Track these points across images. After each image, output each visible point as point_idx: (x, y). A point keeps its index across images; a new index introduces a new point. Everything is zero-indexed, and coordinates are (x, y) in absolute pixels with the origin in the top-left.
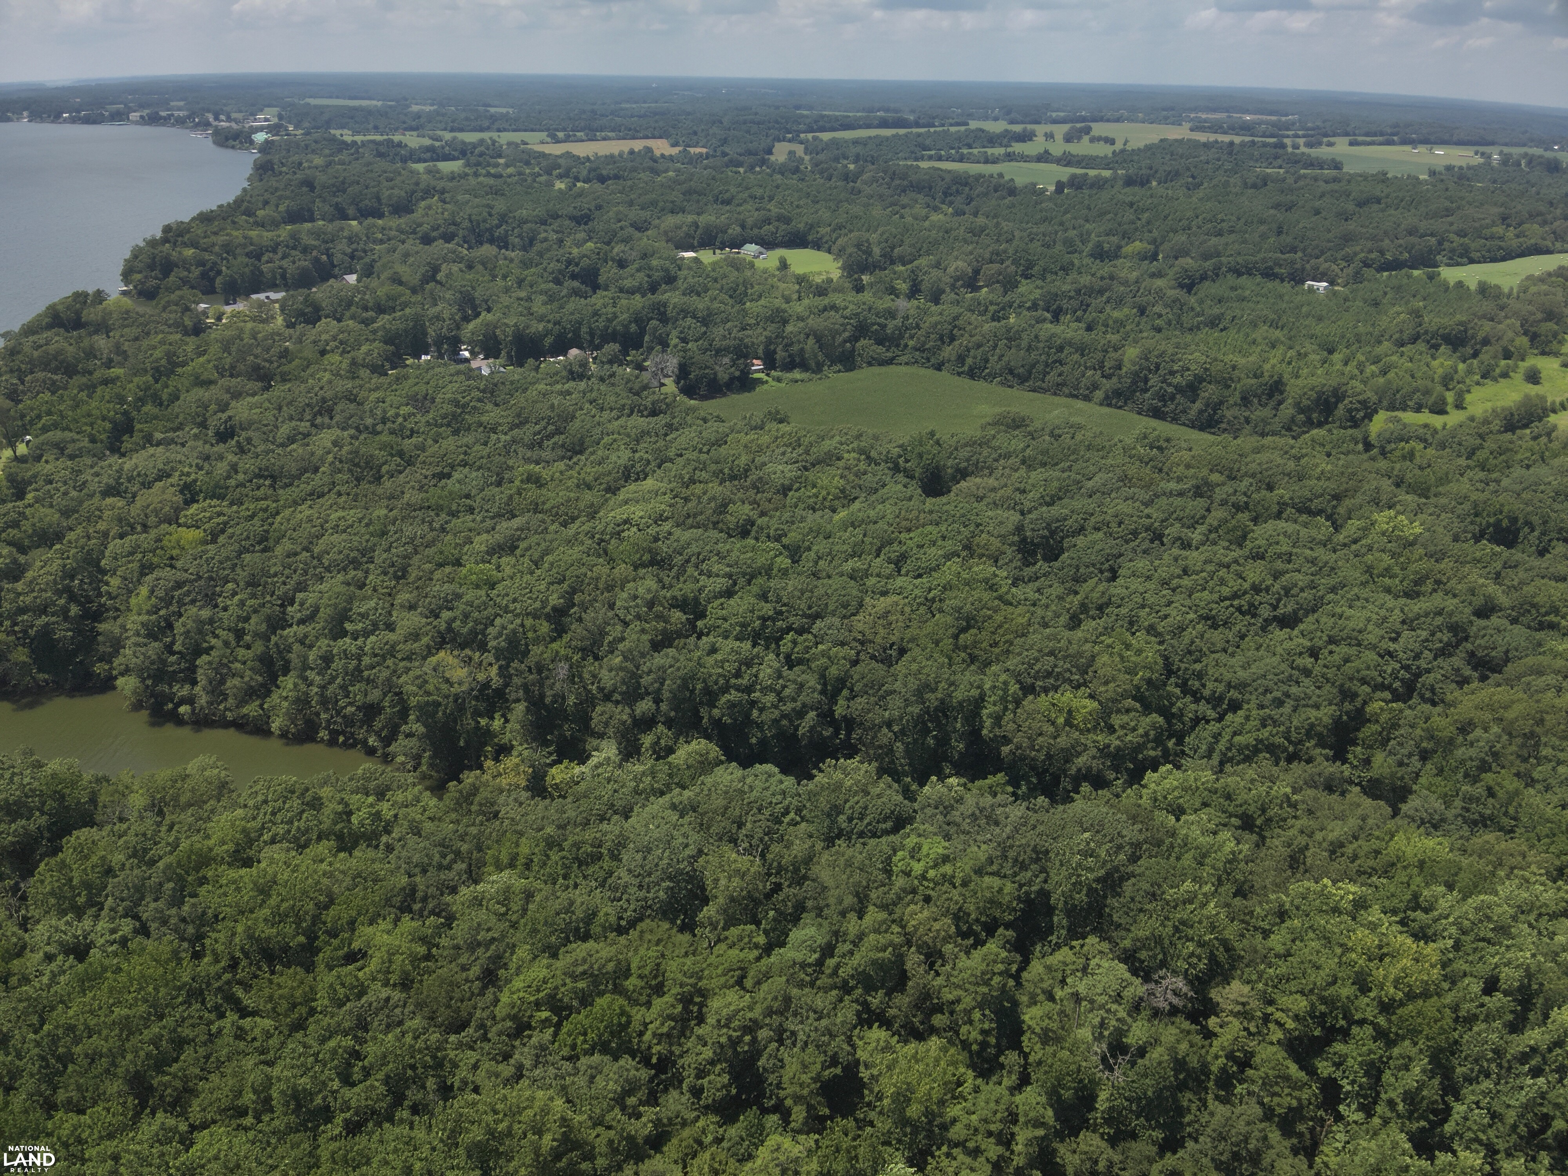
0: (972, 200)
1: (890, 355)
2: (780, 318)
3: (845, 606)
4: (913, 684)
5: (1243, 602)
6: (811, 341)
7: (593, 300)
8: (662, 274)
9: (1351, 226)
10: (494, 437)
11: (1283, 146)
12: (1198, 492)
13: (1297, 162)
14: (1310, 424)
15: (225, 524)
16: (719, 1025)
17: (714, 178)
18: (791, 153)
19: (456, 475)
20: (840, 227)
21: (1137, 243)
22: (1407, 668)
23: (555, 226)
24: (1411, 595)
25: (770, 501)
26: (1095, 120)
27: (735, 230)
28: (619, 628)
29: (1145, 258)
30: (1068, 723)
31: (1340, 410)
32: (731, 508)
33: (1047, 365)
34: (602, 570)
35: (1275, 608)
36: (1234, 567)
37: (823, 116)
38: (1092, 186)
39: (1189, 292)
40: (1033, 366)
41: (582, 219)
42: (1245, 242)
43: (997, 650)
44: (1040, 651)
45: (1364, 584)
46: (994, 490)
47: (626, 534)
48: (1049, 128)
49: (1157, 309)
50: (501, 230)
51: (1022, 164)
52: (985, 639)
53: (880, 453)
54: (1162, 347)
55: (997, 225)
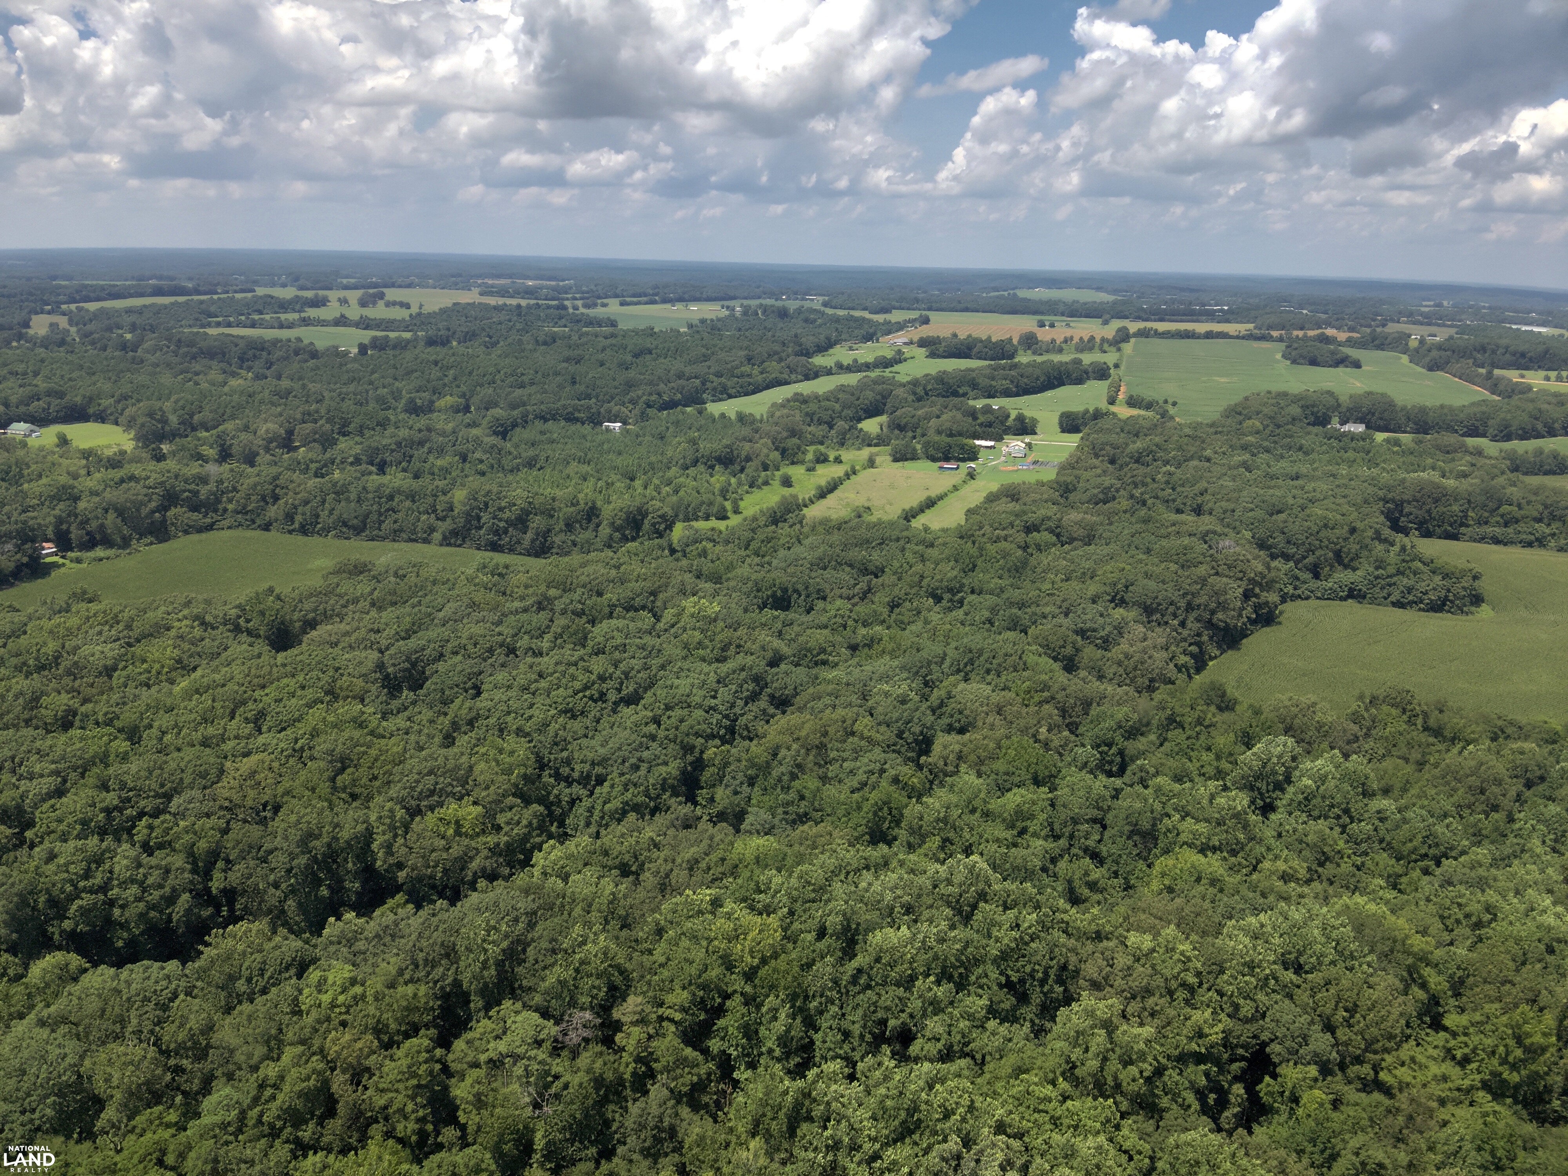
0: (272, 364)
1: (208, 520)
2: (68, 495)
3: (203, 775)
4: (295, 835)
5: (594, 692)
6: (111, 516)
9: (632, 374)
11: (565, 308)
12: (540, 607)
13: (578, 321)
14: (625, 539)
18: (53, 325)
20: (125, 397)
21: (448, 398)
22: (726, 717)
24: (721, 660)
25: (92, 685)
26: (386, 286)
29: (458, 411)
30: (458, 833)
31: (646, 525)
32: (44, 701)
33: (380, 514)
35: (619, 690)
36: (581, 664)
37: (86, 286)
38: (394, 347)
39: (504, 438)
40: (367, 516)
42: (545, 392)
43: (377, 783)
44: (419, 774)
45: (685, 658)
46: (347, 634)
48: (342, 294)
49: (478, 455)
51: (319, 328)
52: (363, 773)
53: (216, 617)
54: (487, 488)
55: (304, 386)
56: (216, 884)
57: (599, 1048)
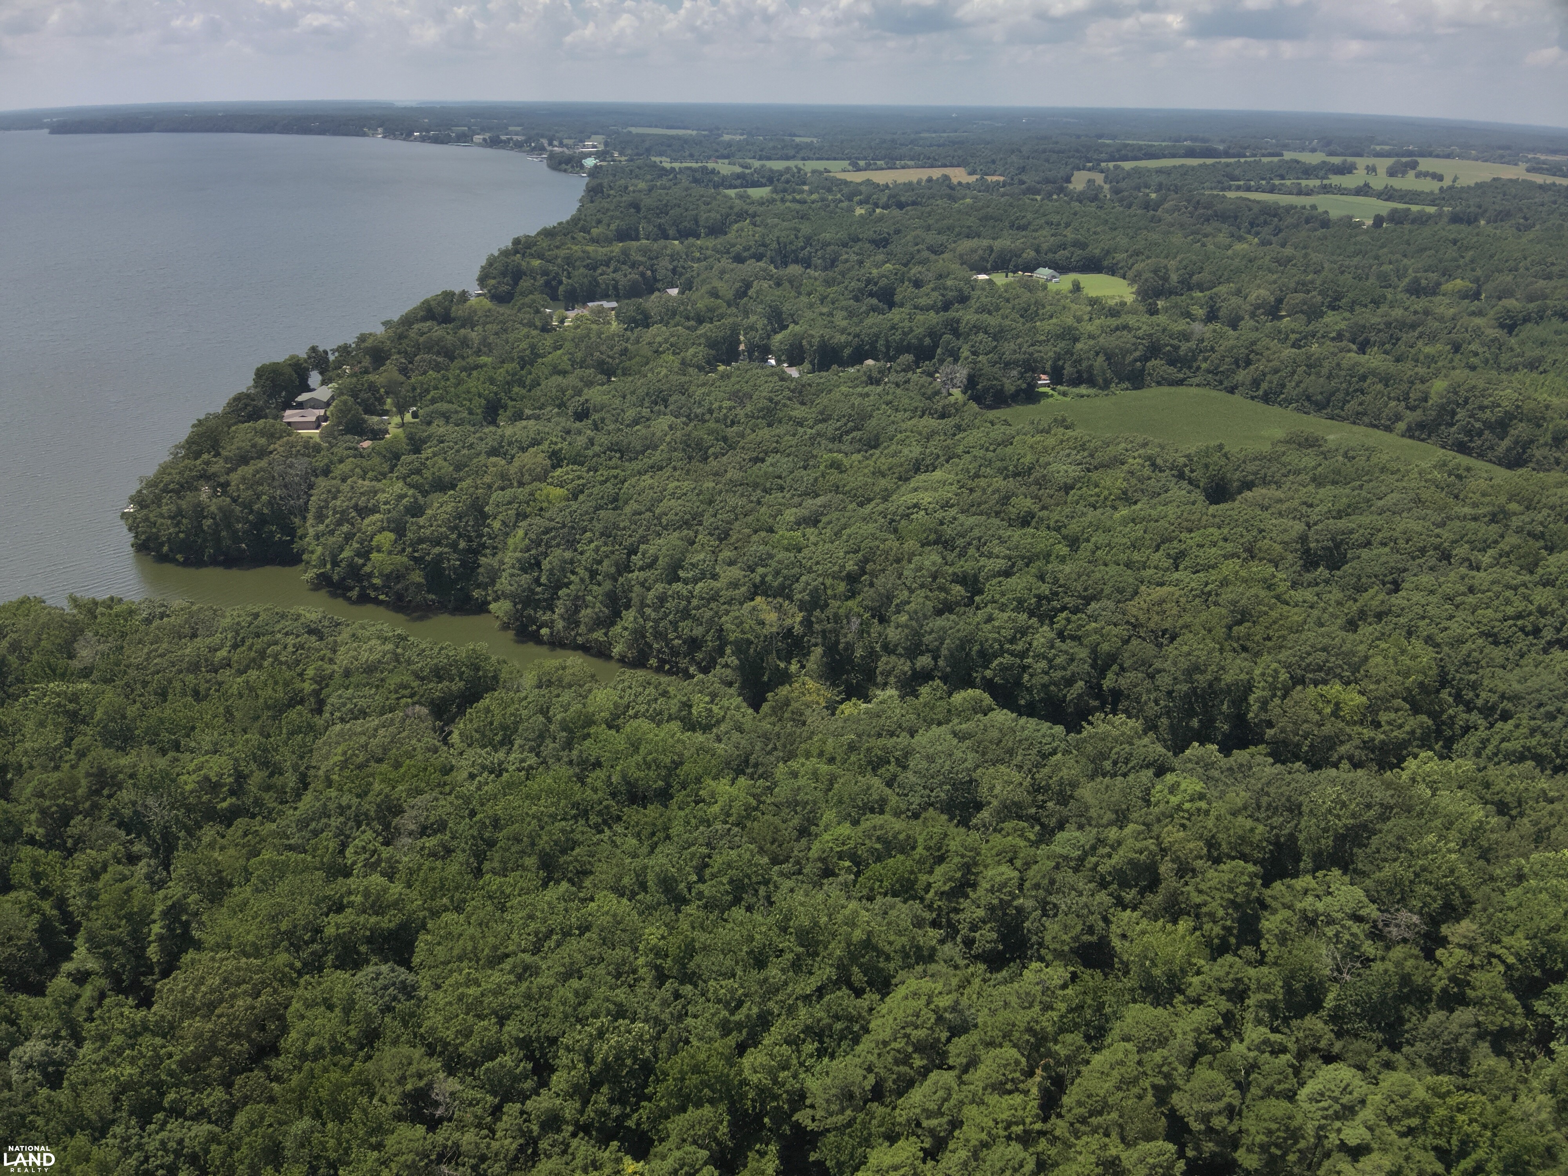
0: (1280, 231)
1: (1181, 376)
2: (1070, 335)
3: (1121, 591)
4: (1184, 664)
5: (1527, 623)
6: (1101, 358)
7: (890, 315)
8: (955, 293)
10: (801, 430)
12: (1494, 519)
15: (584, 485)
16: (992, 891)
17: (1011, 205)
18: (1090, 181)
19: (769, 460)
20: (1137, 253)
21: (1458, 281)
23: (855, 249)
25: (1051, 497)
26: (1422, 155)
27: (1030, 254)
28: (906, 593)
29: (1465, 297)
30: (1335, 714)
32: (1013, 500)
33: (1348, 394)
34: (892, 543)
35: (1558, 630)
36: (1522, 590)
37: (1126, 146)
38: (1413, 222)
39: (1510, 333)
40: (1333, 394)
41: (881, 243)
43: (1269, 644)
44: (1313, 647)
46: (1280, 501)
47: (914, 516)
48: (1371, 161)
49: (1473, 347)
50: (806, 252)
51: (1338, 197)
52: (1259, 632)
53: (1166, 461)
54: (1473, 382)
55: (1306, 256)
56: (1107, 683)
57: (1416, 951)
